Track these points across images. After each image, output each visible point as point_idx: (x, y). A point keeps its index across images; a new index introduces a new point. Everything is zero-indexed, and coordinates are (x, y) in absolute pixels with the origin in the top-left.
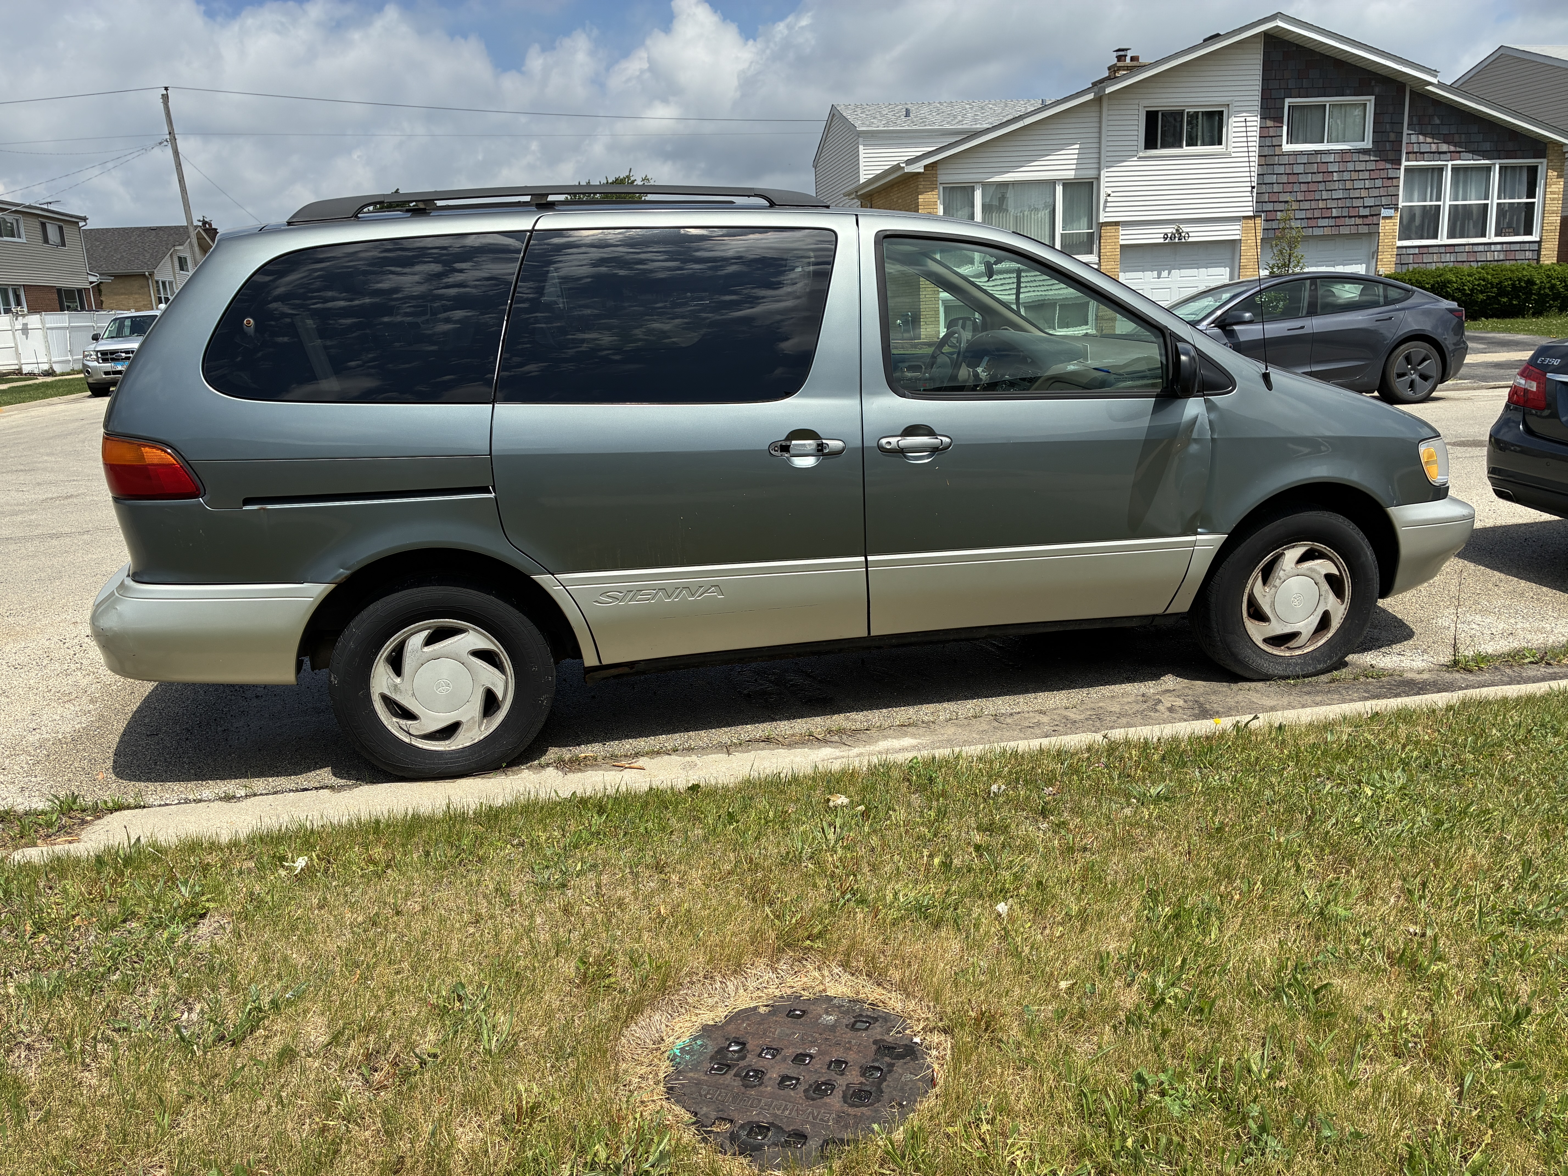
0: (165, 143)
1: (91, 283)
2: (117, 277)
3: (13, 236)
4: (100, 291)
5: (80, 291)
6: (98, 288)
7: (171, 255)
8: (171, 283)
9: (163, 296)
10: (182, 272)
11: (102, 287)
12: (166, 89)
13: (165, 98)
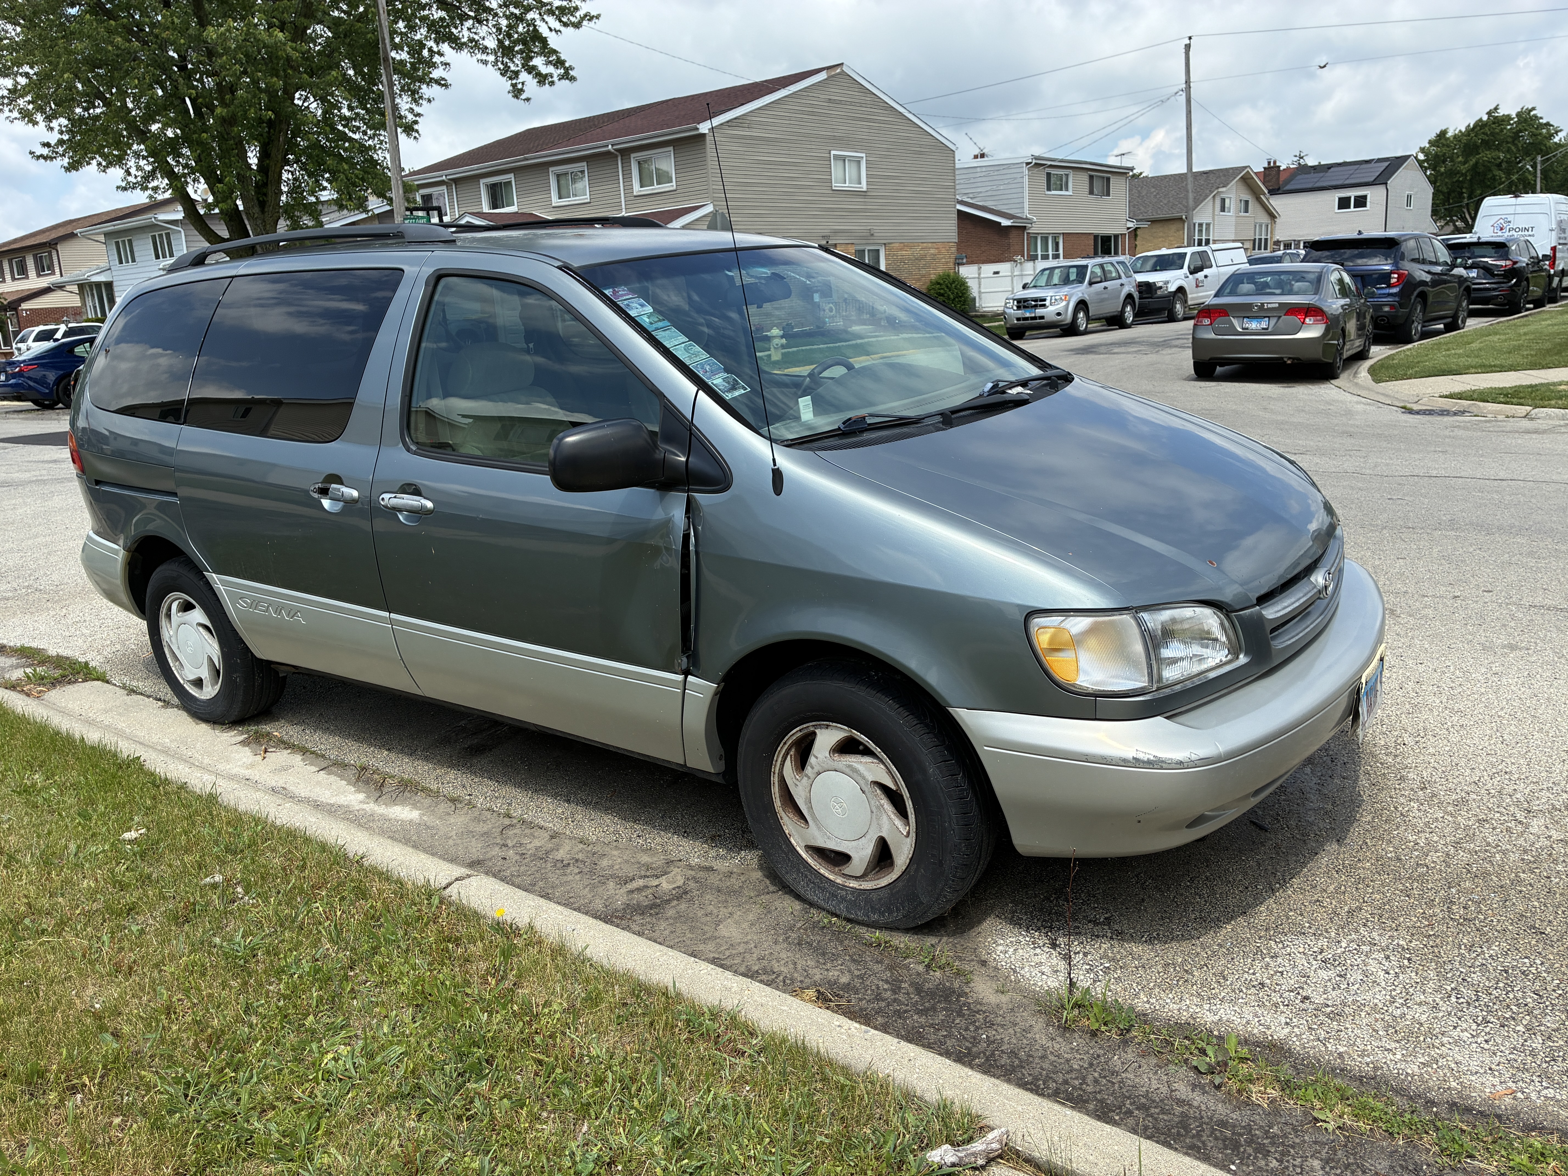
0: (1181, 93)
1: (1128, 228)
2: (1154, 222)
3: (1061, 190)
4: (1136, 236)
5: (1116, 237)
6: (1134, 233)
7: (1214, 197)
8: (1208, 225)
9: (1204, 238)
10: (1222, 213)
11: (1139, 232)
12: (1190, 38)
13: (1188, 47)
